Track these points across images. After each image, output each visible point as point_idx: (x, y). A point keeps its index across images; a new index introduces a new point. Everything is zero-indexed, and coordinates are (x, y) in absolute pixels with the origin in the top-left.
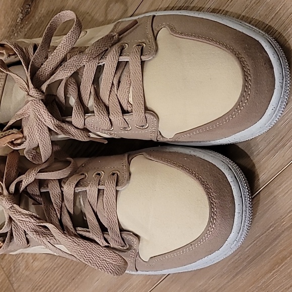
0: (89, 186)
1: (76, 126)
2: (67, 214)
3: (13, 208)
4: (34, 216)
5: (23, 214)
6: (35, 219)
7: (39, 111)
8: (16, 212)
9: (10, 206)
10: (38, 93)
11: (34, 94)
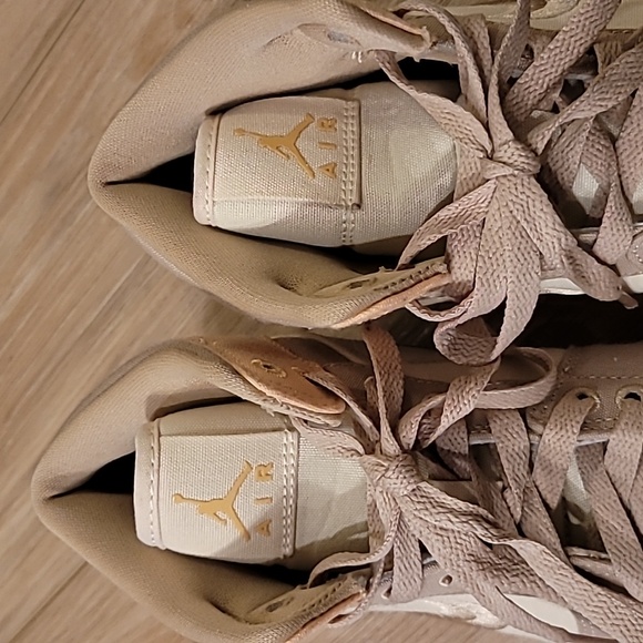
0: (619, 432)
1: (602, 257)
2: (543, 510)
3: (417, 492)
4: (482, 517)
5: (451, 511)
6: (486, 526)
7: (526, 210)
8: (429, 506)
9: (410, 488)
10: (527, 157)
11: (515, 158)
